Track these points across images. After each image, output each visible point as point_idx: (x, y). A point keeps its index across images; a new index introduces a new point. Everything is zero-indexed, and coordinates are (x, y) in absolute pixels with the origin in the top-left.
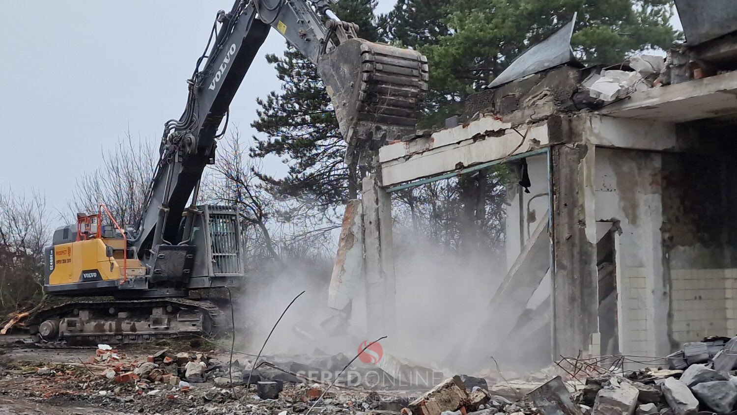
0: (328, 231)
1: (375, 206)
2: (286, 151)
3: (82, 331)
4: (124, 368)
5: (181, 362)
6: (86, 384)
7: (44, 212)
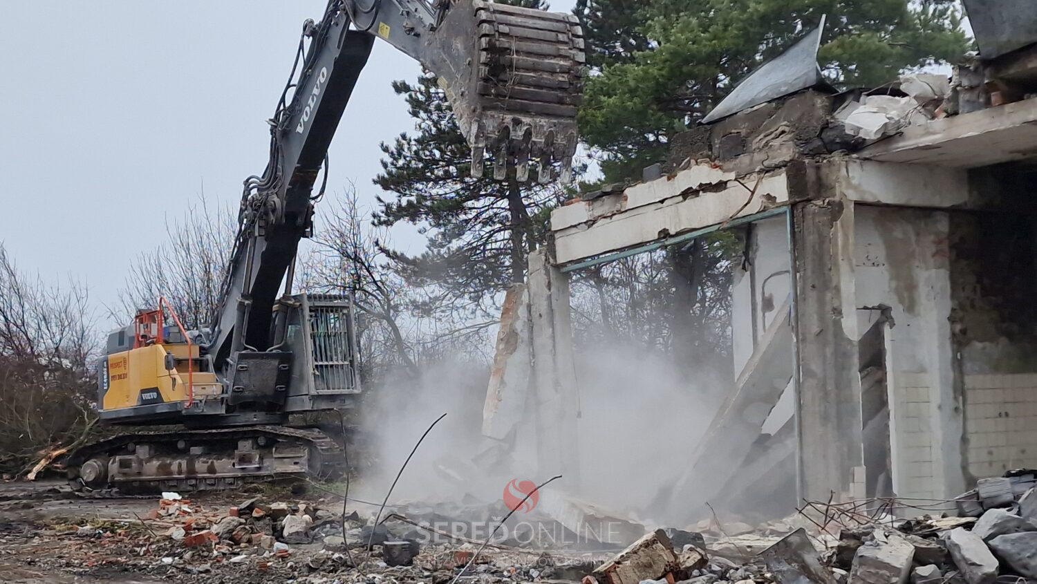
0: (484, 329)
1: (546, 292)
2: (424, 216)
3: (139, 474)
4: (197, 524)
5: (277, 515)
6: (144, 549)
7: (86, 309)
